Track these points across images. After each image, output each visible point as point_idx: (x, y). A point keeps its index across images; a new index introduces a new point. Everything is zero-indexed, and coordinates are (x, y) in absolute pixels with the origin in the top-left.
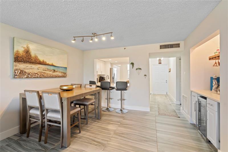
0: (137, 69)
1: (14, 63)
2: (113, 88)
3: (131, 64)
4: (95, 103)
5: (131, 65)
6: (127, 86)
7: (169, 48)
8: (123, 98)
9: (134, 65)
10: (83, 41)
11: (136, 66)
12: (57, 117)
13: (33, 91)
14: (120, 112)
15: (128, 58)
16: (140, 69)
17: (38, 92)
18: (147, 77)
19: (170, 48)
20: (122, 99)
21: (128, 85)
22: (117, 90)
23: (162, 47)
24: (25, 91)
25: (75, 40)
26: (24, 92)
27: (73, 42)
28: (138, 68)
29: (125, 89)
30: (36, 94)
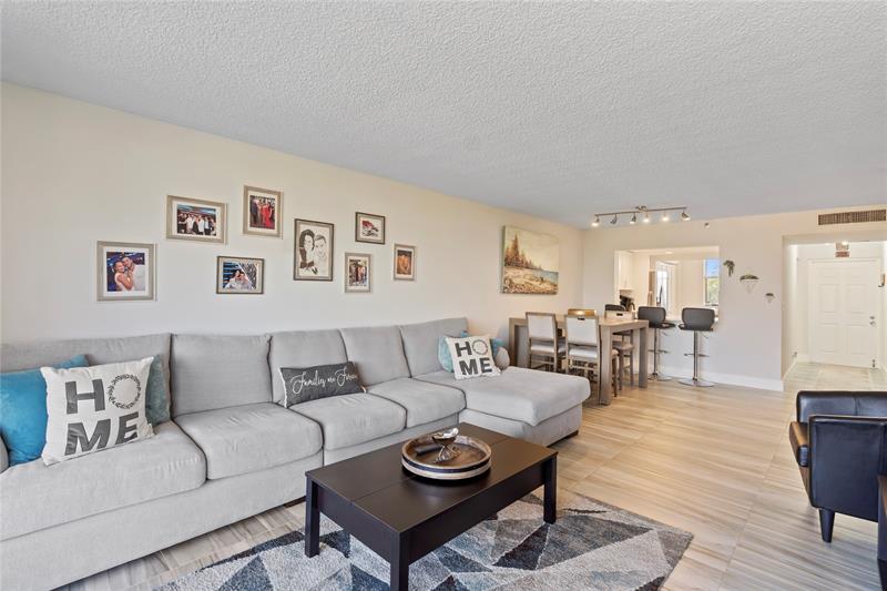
0: (743, 278)
1: (505, 269)
2: (672, 325)
3: (725, 264)
4: (631, 353)
5: (727, 269)
6: (713, 321)
7: (848, 222)
8: (699, 353)
9: (735, 268)
10: (614, 222)
11: (739, 271)
12: (593, 355)
13: (544, 314)
14: (692, 383)
15: (717, 249)
16: (754, 278)
17: (554, 316)
18: (777, 300)
19: (853, 221)
20: (697, 355)
21: (716, 319)
22: (686, 327)
23: (823, 220)
24: (527, 314)
25: (598, 221)
26: (524, 316)
27: (595, 225)
28: (745, 274)
29: (709, 329)
30: (551, 318)
